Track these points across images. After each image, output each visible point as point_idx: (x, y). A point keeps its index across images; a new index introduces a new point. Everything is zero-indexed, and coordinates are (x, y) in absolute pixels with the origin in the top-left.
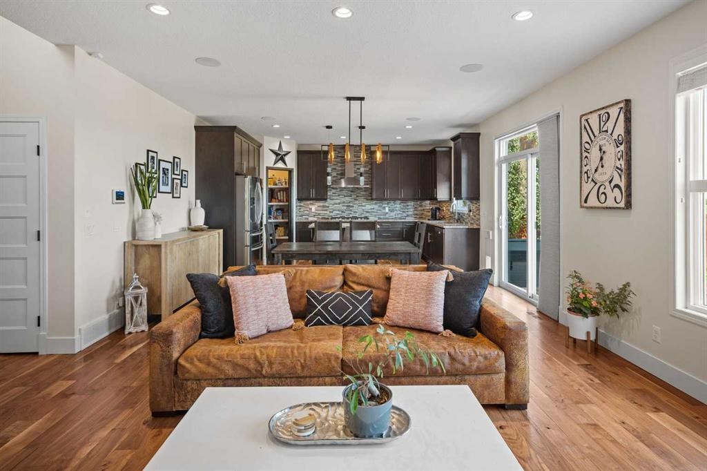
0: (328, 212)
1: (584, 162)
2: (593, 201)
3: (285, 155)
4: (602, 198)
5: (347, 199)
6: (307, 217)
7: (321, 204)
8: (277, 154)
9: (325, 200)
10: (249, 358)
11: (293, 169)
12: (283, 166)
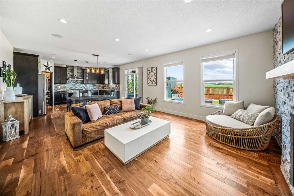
0: (66, 88)
1: (149, 77)
2: (150, 84)
3: (50, 67)
4: (152, 83)
5: (74, 83)
6: (57, 90)
7: (63, 85)
8: (46, 67)
9: (65, 84)
10: (104, 123)
11: (53, 73)
12: (49, 71)
